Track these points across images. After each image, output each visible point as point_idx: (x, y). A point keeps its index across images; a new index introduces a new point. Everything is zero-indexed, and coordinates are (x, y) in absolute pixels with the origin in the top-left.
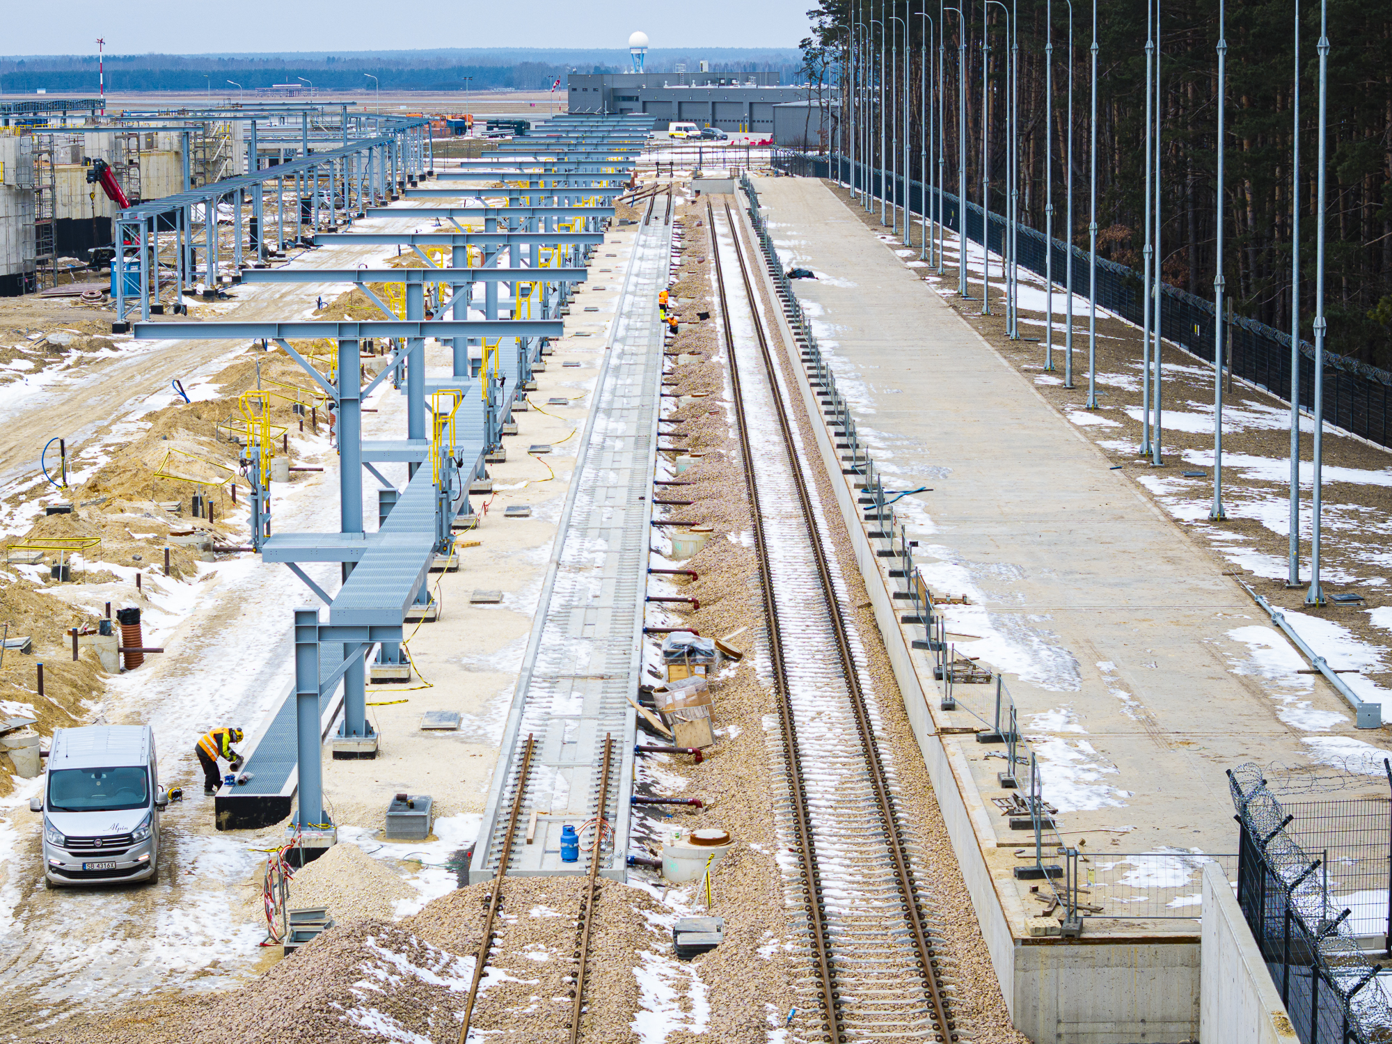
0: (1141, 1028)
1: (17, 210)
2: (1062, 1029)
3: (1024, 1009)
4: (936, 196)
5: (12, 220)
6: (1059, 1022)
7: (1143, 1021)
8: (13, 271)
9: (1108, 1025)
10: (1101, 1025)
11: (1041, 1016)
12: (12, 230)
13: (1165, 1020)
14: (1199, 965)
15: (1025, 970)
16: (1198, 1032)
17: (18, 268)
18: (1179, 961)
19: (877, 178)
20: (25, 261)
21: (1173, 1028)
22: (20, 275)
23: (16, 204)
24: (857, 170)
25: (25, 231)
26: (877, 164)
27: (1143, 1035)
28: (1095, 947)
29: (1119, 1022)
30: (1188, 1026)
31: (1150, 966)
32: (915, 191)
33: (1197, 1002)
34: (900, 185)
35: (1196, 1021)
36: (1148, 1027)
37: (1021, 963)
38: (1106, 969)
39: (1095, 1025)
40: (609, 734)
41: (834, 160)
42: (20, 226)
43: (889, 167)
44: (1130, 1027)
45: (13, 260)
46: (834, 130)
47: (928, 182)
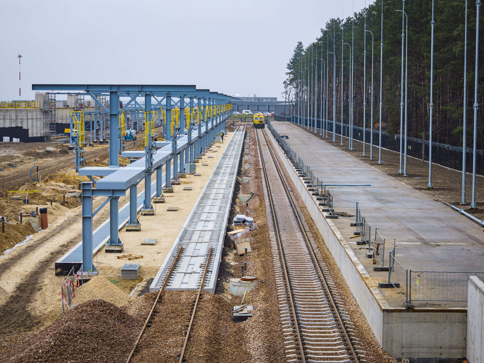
0: (440, 351)
1: (44, 117)
2: (404, 350)
3: (387, 342)
4: (325, 122)
5: (42, 120)
6: (403, 347)
7: (441, 347)
8: (42, 135)
9: (425, 349)
10: (422, 349)
11: (395, 345)
12: (42, 123)
13: (451, 347)
14: (466, 322)
15: (388, 324)
16: (466, 353)
17: (44, 134)
18: (457, 321)
19: (306, 120)
20: (46, 132)
21: (454, 351)
22: (44, 137)
23: (43, 115)
24: (300, 119)
25: (46, 124)
26: (307, 116)
27: (441, 354)
28: (419, 313)
29: (429, 348)
30: (461, 350)
31: (444, 322)
32: (318, 122)
33: (465, 339)
34: (314, 121)
35: (465, 348)
36: (443, 350)
37: (386, 320)
38: (424, 324)
39: (419, 349)
40: (212, 246)
41: (293, 117)
42: (45, 122)
43: (310, 116)
44: (435, 350)
45: (42, 132)
46: (293, 109)
47: (322, 118)
